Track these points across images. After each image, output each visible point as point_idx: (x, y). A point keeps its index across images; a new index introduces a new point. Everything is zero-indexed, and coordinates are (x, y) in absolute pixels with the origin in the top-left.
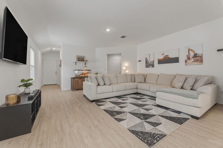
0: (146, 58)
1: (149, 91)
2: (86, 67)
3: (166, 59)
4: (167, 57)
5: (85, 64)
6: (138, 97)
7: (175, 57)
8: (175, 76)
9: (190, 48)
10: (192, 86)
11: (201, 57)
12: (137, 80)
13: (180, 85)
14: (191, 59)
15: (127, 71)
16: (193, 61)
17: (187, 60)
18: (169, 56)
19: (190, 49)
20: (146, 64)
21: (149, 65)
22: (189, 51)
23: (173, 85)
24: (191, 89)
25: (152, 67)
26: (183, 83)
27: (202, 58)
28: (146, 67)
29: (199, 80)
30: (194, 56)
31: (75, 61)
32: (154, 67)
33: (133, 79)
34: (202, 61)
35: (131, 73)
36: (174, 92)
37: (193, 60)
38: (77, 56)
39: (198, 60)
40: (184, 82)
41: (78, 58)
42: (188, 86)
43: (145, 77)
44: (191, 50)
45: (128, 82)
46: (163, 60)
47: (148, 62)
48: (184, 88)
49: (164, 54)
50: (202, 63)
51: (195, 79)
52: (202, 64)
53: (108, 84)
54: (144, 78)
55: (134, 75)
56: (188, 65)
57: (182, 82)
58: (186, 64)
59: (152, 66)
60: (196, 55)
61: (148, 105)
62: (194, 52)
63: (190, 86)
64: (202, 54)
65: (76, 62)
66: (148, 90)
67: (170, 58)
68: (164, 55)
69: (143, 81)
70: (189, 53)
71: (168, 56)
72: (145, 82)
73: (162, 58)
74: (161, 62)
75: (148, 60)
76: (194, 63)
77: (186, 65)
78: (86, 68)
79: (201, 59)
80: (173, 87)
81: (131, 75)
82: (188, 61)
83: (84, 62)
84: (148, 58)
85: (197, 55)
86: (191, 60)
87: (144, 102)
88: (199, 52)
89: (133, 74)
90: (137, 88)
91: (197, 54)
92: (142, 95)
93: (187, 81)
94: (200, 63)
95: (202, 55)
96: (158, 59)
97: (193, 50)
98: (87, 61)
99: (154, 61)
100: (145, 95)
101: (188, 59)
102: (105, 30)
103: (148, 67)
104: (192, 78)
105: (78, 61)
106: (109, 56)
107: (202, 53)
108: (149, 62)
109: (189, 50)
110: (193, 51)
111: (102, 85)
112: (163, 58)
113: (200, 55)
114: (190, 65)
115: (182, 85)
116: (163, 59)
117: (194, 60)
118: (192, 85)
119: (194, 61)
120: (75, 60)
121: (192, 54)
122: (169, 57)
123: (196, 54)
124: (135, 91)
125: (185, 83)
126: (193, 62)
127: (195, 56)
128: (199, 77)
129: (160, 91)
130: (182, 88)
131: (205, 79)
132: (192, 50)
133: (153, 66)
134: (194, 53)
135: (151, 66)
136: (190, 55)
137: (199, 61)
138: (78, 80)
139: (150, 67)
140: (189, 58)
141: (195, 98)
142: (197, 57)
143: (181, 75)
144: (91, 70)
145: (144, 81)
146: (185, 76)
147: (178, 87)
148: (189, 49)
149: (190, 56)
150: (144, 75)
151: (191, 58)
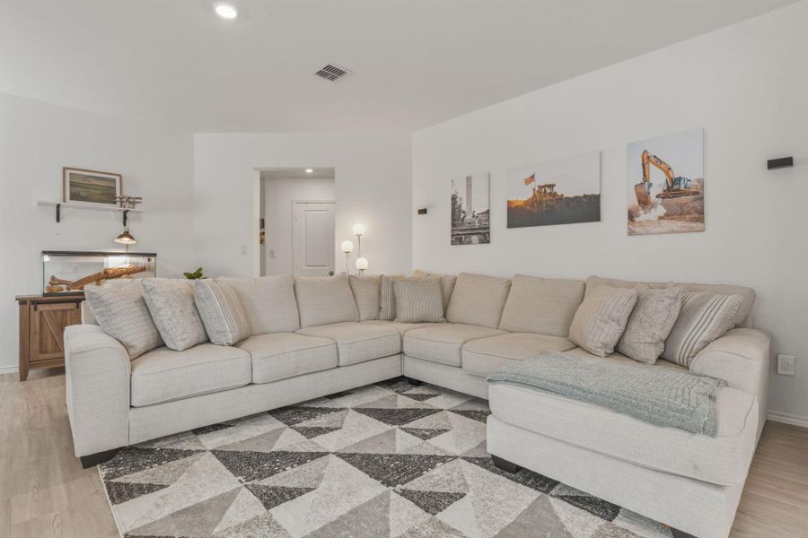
0: (454, 198)
1: (461, 367)
2: (127, 234)
3: (545, 204)
4: (548, 191)
5: (125, 218)
6: (403, 402)
7: (585, 196)
8: (585, 284)
9: (652, 152)
10: (665, 342)
11: (698, 195)
12: (407, 308)
13: (610, 333)
14: (654, 206)
15: (362, 263)
16: (662, 215)
17: (638, 209)
18: (555, 189)
19: (648, 157)
20: (453, 225)
21: (468, 230)
22: (643, 166)
23: (575, 334)
24: (661, 358)
25: (482, 242)
26: (623, 328)
27: (702, 199)
28: (453, 243)
29: (696, 308)
30: (668, 188)
31: (56, 197)
32: (488, 242)
33: (386, 305)
34: (699, 216)
35: (377, 273)
36: (584, 385)
37: (661, 211)
38: (65, 169)
39: (685, 209)
40: (629, 318)
41: (72, 184)
42: (649, 340)
43: (447, 290)
44: (653, 159)
45: (363, 317)
46: (532, 206)
47: (463, 215)
48: (629, 352)
49: (533, 176)
50: (700, 225)
51: (678, 305)
52: (703, 230)
53: (223, 340)
54: (440, 297)
55: (392, 282)
56: (640, 234)
57: (618, 322)
58: (629, 229)
59: (483, 238)
60: (675, 187)
61: (444, 459)
62: (668, 170)
63: (657, 344)
64: (701, 182)
65: (58, 206)
66: (456, 361)
67: (561, 199)
68: (534, 185)
69: (439, 313)
70: (644, 172)
71: (552, 186)
72: (445, 316)
73: (526, 199)
74: (519, 217)
75: (464, 208)
76: (667, 224)
77: (631, 233)
78: (126, 240)
79: (697, 204)
80: (577, 346)
81: (379, 282)
82: (641, 212)
83: (117, 206)
84: (462, 194)
85: (682, 186)
86: (653, 210)
87: (425, 437)
88: (688, 170)
89: (387, 278)
90: (401, 353)
91: (680, 179)
92: (426, 392)
93: (640, 314)
94: (694, 225)
95: (702, 187)
96: (509, 203)
97: (661, 162)
98: (133, 201)
99: (488, 212)
100: (438, 390)
101: (639, 202)
102: (209, 9)
103: (461, 243)
104: (667, 301)
105: (74, 197)
106: (269, 179)
107: (701, 176)
108: (467, 218)
109: (647, 160)
110: (662, 166)
111: (181, 345)
112: (531, 196)
113: (693, 185)
114: (649, 233)
115: (616, 339)
116: (532, 202)
117: (665, 211)
118: (664, 337)
119: (667, 216)
120: (54, 191)
121: (658, 180)
122: (555, 194)
123: (676, 181)
124: (389, 370)
125: (634, 326)
126: (661, 218)
127: (674, 189)
128: (696, 295)
129: (506, 381)
130: (617, 351)
131: (725, 304)
132: (659, 162)
133: (485, 239)
134: (667, 174)
135: (475, 238)
136: (650, 185)
137: (688, 213)
138: (64, 311)
139: (470, 243)
140: (644, 201)
141: (704, 431)
142: (679, 193)
143: (612, 283)
144: (155, 255)
145: (441, 314)
146: (633, 292)
147: (599, 345)
148: (646, 157)
149: (651, 190)
150: (440, 281)
151: (653, 197)
